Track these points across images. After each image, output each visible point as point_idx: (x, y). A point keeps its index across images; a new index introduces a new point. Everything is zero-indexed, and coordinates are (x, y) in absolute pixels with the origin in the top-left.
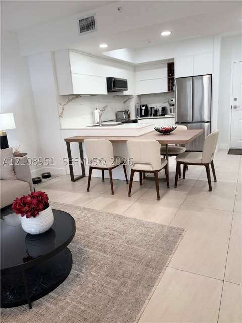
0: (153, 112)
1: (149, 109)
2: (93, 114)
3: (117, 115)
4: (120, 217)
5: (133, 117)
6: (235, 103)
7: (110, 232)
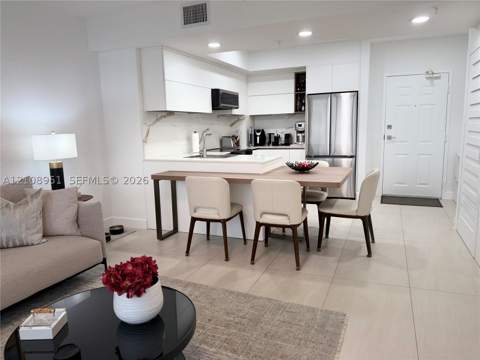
0: (273, 140)
1: (267, 136)
2: (189, 139)
3: (221, 141)
4: (246, 296)
5: (244, 146)
6: (389, 132)
7: (237, 320)
